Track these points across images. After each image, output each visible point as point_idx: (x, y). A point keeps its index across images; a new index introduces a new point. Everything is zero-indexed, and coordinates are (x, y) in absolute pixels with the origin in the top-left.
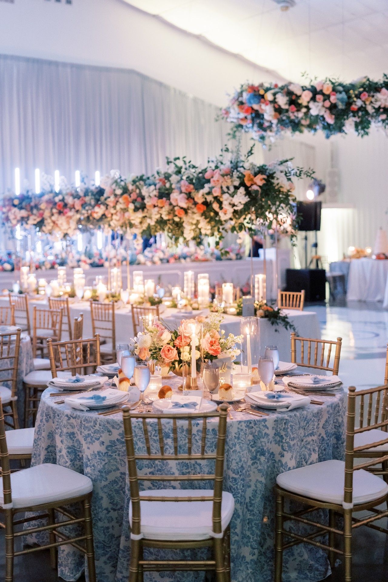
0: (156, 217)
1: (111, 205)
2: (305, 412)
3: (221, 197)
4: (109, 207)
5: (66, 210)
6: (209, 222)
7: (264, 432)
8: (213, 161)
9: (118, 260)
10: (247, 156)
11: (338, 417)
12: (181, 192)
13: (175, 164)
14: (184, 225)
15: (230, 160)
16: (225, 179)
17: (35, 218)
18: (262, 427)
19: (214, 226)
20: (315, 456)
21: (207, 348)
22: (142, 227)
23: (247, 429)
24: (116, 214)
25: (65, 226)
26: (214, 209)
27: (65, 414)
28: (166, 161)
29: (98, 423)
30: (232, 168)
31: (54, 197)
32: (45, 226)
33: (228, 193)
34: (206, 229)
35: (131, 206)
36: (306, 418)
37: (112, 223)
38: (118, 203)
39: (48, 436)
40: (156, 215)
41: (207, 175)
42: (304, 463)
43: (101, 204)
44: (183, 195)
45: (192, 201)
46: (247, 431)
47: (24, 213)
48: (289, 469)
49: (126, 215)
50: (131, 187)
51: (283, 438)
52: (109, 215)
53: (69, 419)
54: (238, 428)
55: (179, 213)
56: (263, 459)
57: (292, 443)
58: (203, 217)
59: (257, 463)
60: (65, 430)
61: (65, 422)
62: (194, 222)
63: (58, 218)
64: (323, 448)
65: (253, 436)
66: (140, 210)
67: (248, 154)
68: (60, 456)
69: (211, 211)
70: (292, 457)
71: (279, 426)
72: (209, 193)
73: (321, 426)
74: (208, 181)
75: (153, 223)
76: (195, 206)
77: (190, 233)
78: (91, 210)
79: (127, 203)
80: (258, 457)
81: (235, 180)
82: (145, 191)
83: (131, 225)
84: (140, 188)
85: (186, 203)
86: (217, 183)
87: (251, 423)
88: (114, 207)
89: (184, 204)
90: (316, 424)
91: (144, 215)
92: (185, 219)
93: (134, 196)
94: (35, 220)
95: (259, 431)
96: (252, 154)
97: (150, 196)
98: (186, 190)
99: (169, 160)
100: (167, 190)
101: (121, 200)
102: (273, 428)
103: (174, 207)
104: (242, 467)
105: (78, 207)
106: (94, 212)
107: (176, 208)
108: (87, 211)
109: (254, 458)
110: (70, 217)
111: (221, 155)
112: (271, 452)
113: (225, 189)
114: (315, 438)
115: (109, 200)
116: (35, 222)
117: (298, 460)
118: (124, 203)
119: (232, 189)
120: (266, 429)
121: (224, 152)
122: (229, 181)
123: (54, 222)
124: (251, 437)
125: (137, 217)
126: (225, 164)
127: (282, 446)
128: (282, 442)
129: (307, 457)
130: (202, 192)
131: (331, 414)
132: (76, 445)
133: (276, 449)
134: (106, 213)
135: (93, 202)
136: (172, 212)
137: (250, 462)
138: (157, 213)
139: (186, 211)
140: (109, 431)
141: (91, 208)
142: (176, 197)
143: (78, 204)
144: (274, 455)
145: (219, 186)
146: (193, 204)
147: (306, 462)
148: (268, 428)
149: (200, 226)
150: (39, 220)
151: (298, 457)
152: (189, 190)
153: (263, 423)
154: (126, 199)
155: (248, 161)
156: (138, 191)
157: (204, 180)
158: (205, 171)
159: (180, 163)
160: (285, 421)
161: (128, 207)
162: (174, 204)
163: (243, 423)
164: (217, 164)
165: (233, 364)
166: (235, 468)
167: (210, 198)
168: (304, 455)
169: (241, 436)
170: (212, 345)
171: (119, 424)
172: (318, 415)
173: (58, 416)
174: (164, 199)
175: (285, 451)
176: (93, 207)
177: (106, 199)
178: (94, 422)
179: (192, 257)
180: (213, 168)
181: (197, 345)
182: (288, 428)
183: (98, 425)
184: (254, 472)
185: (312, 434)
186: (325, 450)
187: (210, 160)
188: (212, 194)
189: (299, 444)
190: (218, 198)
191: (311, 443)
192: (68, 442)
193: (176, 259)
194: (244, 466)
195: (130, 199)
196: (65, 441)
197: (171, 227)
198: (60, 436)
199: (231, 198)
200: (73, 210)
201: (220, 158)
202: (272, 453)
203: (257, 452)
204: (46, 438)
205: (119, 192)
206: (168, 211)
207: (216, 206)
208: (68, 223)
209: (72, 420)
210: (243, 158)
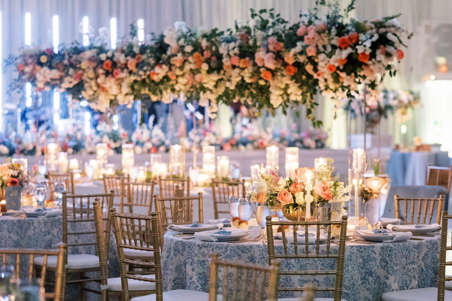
0: (236, 79)
1: (178, 64)
2: (407, 243)
3: (316, 57)
4: (173, 68)
5: (115, 71)
6: (300, 87)
7: (372, 256)
8: (306, 16)
9: (153, 145)
10: (347, 10)
11: (436, 254)
12: (268, 51)
13: (260, 17)
14: (271, 89)
15: (327, 14)
16: (321, 37)
17: (71, 80)
18: (370, 252)
19: (307, 92)
20: (415, 283)
21: (320, 193)
22: (217, 92)
23: (358, 253)
24: (183, 75)
25: (114, 90)
26: (306, 72)
27: (197, 244)
28: (250, 13)
29: (229, 249)
30: (328, 23)
31: (98, 54)
32: (85, 90)
33: (324, 52)
34: (296, 95)
35: (205, 67)
36: (408, 248)
37: (177, 87)
38: (187, 63)
39: (176, 269)
40: (236, 77)
41: (300, 32)
42: (405, 287)
43: (162, 63)
44: (270, 54)
45: (281, 61)
46: (358, 255)
47: (55, 74)
48: (393, 290)
49: (198, 77)
50: (204, 43)
51: (388, 264)
52: (174, 78)
53: (201, 248)
54: (351, 252)
55: (265, 76)
56: (370, 279)
57: (396, 268)
58: (294, 81)
59: (366, 283)
60: (196, 259)
61: (196, 251)
62: (283, 86)
63: (105, 80)
64: (422, 278)
65: (363, 260)
66: (215, 72)
67: (348, 8)
68: (190, 283)
69: (303, 74)
70: (395, 280)
71: (385, 253)
72: (302, 53)
73: (421, 258)
74: (301, 39)
75: (233, 87)
76: (285, 68)
77: (277, 99)
78: (150, 70)
79: (199, 63)
80: (367, 277)
81: (333, 39)
82: (223, 50)
83: (204, 89)
84: (217, 45)
85: (275, 64)
86: (312, 41)
87: (361, 248)
88: (181, 68)
89: (271, 65)
90: (417, 254)
91: (220, 77)
92: (271, 82)
93: (207, 54)
94: (71, 82)
95: (368, 256)
96: (353, 8)
97: (228, 54)
98: (275, 48)
99: (254, 13)
100: (250, 47)
101: (190, 59)
102: (380, 254)
103: (259, 68)
104: (353, 283)
105: (132, 66)
106: (154, 73)
107: (262, 70)
108: (145, 71)
109: (364, 279)
110: (122, 80)
111: (315, 9)
112: (377, 275)
113: (321, 48)
114: (415, 266)
115: (175, 58)
116: (71, 86)
117: (400, 285)
118: (195, 63)
119: (329, 49)
120: (374, 254)
121: (319, 5)
122: (326, 39)
123: (98, 86)
124: (361, 260)
125: (211, 80)
126: (320, 19)
127: (387, 271)
128: (387, 267)
129: (408, 282)
130: (293, 51)
131: (430, 249)
132: (206, 271)
133: (381, 273)
134: (170, 74)
135: (152, 61)
136: (256, 74)
137: (360, 282)
138: (237, 75)
139: (273, 73)
140: (239, 256)
141: (149, 68)
142: (262, 57)
143: (132, 63)
144: (380, 278)
145: (314, 44)
146: (282, 65)
147: (408, 287)
148: (375, 253)
149: (289, 91)
150: (75, 82)
151: (400, 282)
152: (279, 48)
153: (371, 249)
154: (198, 57)
155: (348, 16)
156: (214, 48)
157: (295, 38)
158: (297, 26)
159: (265, 16)
160: (390, 248)
161: (201, 68)
162: (260, 64)
163: (354, 248)
164: (311, 18)
165: (343, 209)
166: (347, 285)
167: (302, 59)
168: (406, 281)
169: (353, 258)
170: (324, 191)
171: (248, 249)
172: (418, 247)
173: (189, 247)
174: (247, 59)
175: (389, 274)
176: (153, 68)
177: (169, 57)
178: (225, 248)
179: (256, 144)
180: (306, 23)
181: (311, 190)
182: (392, 255)
183: (229, 251)
184: (363, 290)
185: (413, 263)
186: (423, 280)
187: (302, 14)
188: (306, 54)
189: (402, 271)
190: (313, 58)
191: (412, 270)
192: (199, 269)
193: (232, 145)
194: (355, 283)
195: (203, 59)
196: (196, 269)
197: (254, 92)
198: (191, 265)
199: (328, 59)
200: (125, 70)
201: (314, 12)
202: (379, 276)
203: (366, 273)
204: (174, 270)
205: (189, 49)
206: (252, 73)
207: (309, 68)
208: (120, 86)
209: (204, 250)
210: (342, 13)
